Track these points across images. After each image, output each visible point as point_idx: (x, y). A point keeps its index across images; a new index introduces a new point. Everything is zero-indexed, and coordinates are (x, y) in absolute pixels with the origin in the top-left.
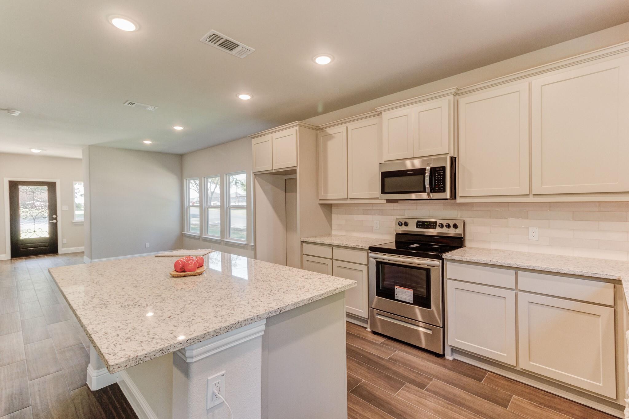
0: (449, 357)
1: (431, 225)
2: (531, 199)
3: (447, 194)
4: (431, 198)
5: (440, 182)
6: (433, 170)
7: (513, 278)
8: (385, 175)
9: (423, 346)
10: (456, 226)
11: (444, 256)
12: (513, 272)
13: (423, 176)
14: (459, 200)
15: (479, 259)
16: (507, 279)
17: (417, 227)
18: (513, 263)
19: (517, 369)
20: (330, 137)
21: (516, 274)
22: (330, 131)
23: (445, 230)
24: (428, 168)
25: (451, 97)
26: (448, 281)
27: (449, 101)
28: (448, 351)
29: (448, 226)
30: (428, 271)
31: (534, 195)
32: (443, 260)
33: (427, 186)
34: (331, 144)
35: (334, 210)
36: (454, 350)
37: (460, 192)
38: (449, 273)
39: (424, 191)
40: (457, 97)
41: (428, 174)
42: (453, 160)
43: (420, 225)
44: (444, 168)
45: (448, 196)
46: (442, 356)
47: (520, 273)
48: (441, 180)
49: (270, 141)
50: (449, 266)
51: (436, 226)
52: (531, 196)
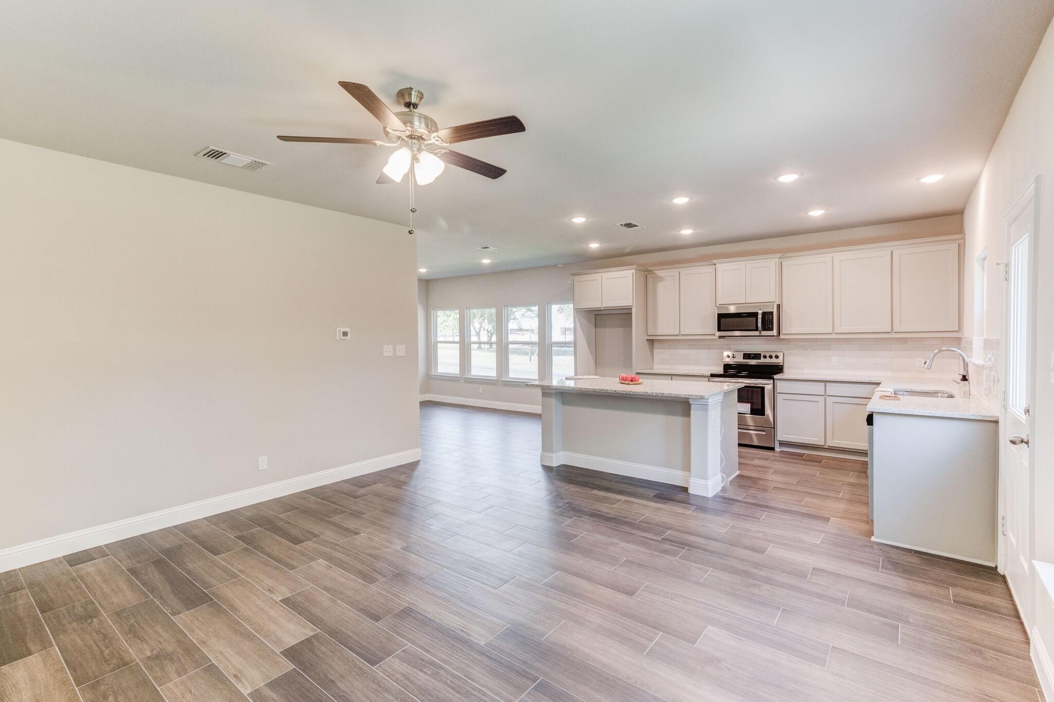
0: (777, 449)
1: (756, 357)
2: (833, 336)
3: (775, 332)
4: (762, 335)
5: (770, 323)
6: (764, 314)
7: (823, 387)
8: (721, 316)
9: (756, 443)
10: (777, 357)
11: (775, 377)
12: (824, 384)
13: (755, 318)
14: (782, 337)
15: (801, 377)
16: (819, 388)
17: (744, 359)
18: (823, 378)
19: (826, 447)
20: (658, 279)
21: (825, 385)
22: (660, 273)
23: (768, 360)
24: (760, 312)
25: (777, 260)
26: (778, 394)
27: (775, 262)
28: (777, 444)
29: (771, 357)
30: (763, 389)
31: (836, 333)
32: (774, 379)
33: (760, 325)
34: (660, 286)
35: (656, 345)
36: (782, 444)
37: (784, 330)
38: (779, 389)
39: (757, 329)
40: (781, 260)
41: (760, 316)
42: (779, 306)
43: (746, 357)
44: (772, 313)
45: (775, 334)
46: (773, 449)
47: (827, 384)
48: (770, 321)
49: (600, 280)
50: (779, 384)
51: (760, 357)
52: (834, 334)
